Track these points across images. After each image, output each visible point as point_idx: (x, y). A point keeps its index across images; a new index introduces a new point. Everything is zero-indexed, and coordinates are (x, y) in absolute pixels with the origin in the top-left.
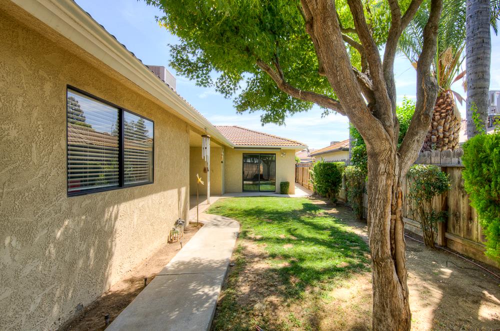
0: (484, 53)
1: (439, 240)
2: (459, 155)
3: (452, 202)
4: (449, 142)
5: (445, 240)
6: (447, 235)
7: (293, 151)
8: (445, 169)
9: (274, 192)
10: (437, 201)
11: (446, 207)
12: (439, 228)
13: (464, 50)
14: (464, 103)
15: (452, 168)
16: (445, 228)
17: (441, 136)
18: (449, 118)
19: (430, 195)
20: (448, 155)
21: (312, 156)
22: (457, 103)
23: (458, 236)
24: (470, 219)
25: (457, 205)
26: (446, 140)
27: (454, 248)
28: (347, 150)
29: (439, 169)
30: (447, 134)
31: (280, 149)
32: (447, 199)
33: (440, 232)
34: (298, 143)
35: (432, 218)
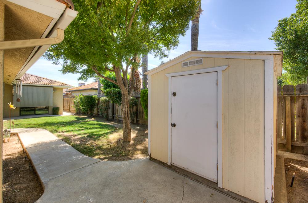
0: (146, 63)
1: (135, 122)
2: (140, 94)
3: (138, 109)
4: (138, 89)
5: (137, 121)
6: (138, 119)
7: (62, 89)
8: (137, 98)
9: (48, 114)
10: (135, 108)
11: (137, 110)
12: (135, 117)
13: (142, 58)
14: (142, 76)
15: (139, 98)
16: (137, 117)
17: (136, 87)
18: (138, 81)
19: (133, 106)
20: (138, 94)
21: (69, 92)
22: (140, 75)
23: (140, 119)
24: (143, 113)
25: (140, 109)
26: (137, 88)
27: (139, 123)
28: (97, 89)
29: (135, 98)
30: (137, 86)
31: (53, 87)
32: (137, 108)
33: (135, 118)
34: (65, 84)
35: (133, 114)
